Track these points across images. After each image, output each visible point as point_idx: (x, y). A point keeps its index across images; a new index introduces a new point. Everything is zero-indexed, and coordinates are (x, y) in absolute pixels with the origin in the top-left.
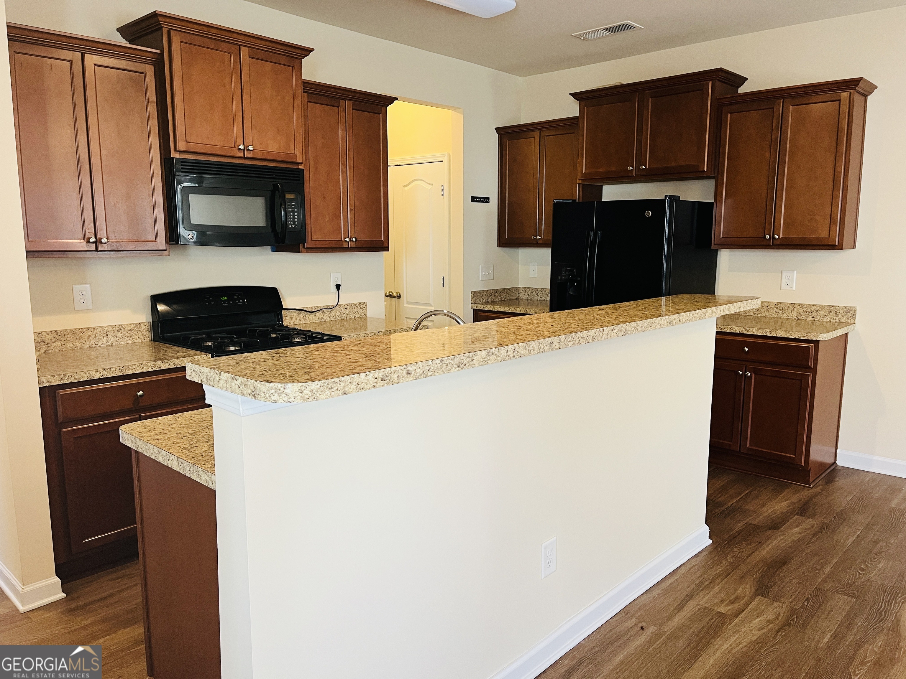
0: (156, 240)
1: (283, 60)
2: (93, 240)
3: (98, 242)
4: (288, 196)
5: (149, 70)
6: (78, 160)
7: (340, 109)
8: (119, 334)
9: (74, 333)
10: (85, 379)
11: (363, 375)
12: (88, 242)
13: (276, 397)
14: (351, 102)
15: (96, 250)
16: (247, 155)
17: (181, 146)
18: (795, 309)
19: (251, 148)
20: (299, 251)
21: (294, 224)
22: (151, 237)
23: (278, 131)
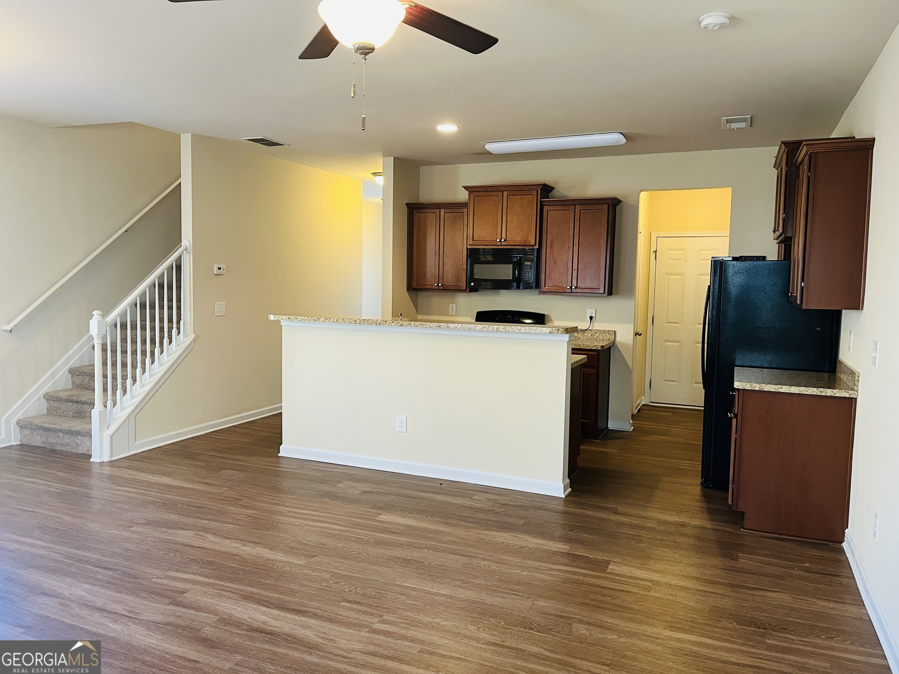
1: (527, 193)
3: (438, 285)
4: (526, 263)
5: (465, 211)
7: (571, 211)
12: (434, 286)
14: (579, 206)
16: (502, 243)
17: (470, 243)
19: (504, 240)
21: (528, 278)
23: (521, 229)
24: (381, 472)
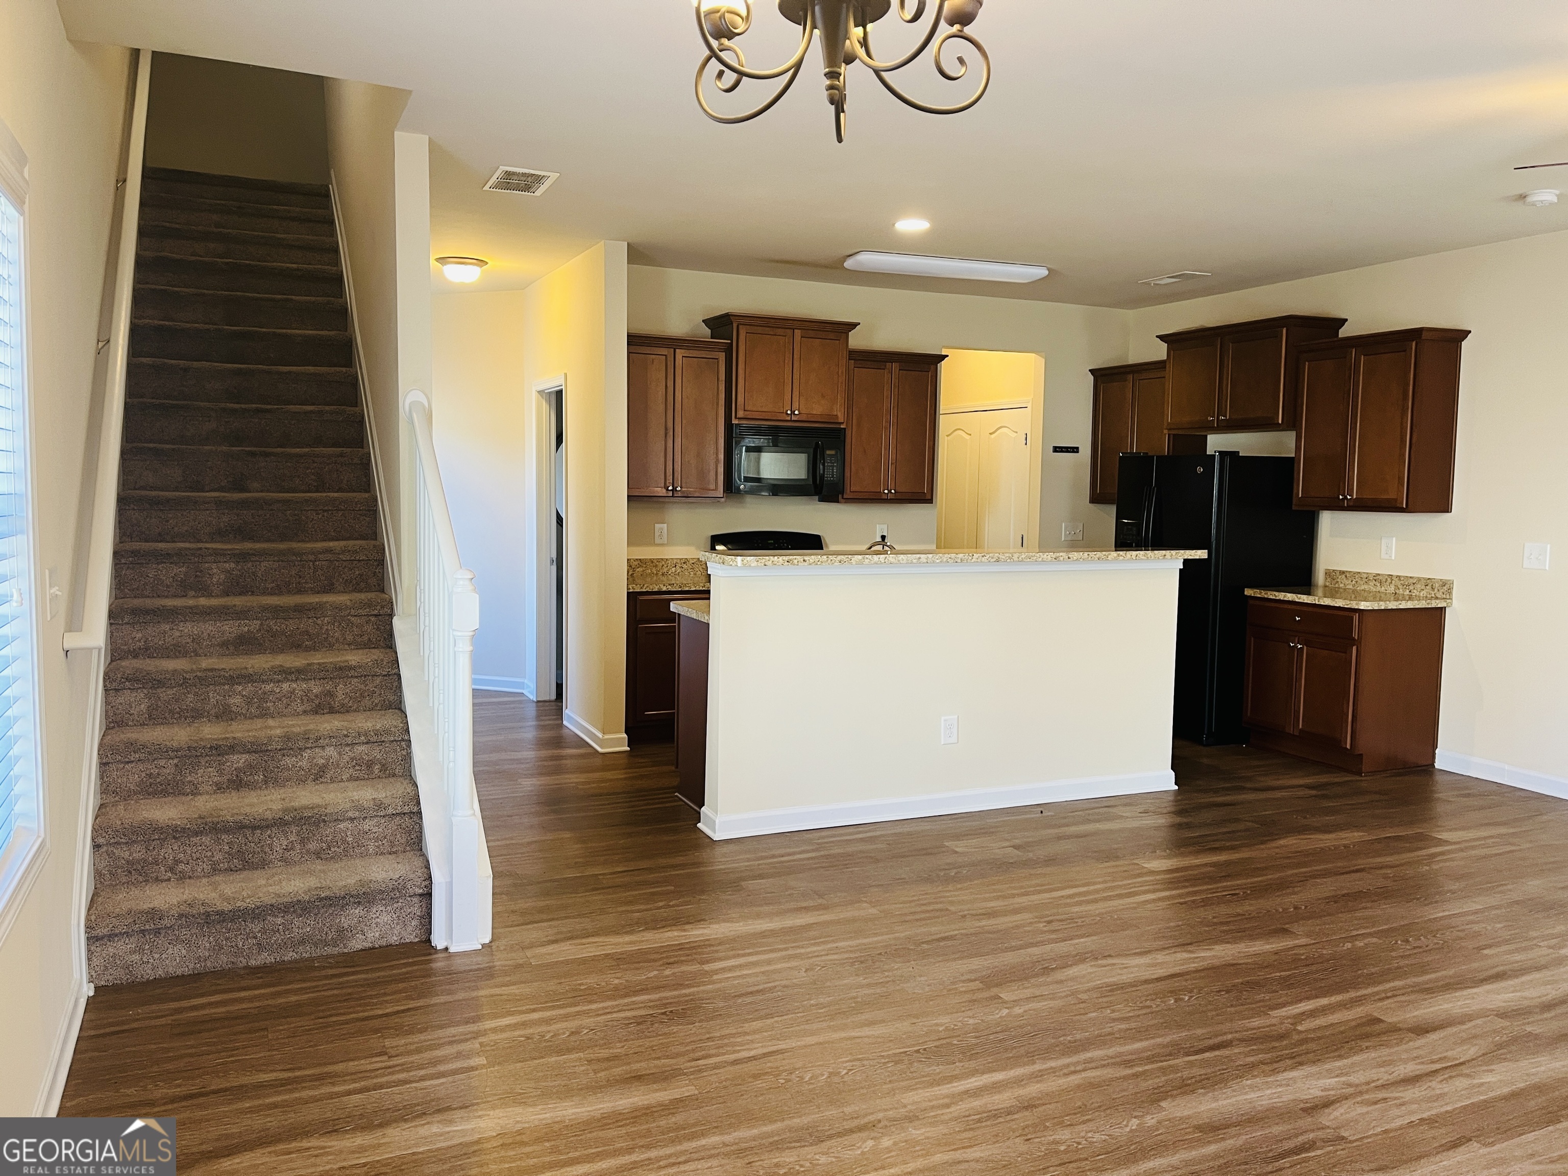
0: (716, 489)
1: (832, 336)
2: (670, 488)
3: (674, 490)
4: (828, 452)
5: (722, 356)
6: (666, 429)
7: (886, 371)
8: (685, 566)
9: (652, 562)
10: (656, 590)
11: (776, 557)
12: (667, 490)
13: (731, 563)
14: (897, 364)
15: (673, 496)
16: (794, 418)
17: (741, 414)
18: (1393, 582)
19: (797, 412)
20: (837, 501)
21: (833, 477)
22: (712, 487)
23: (823, 396)
24: (928, 819)
